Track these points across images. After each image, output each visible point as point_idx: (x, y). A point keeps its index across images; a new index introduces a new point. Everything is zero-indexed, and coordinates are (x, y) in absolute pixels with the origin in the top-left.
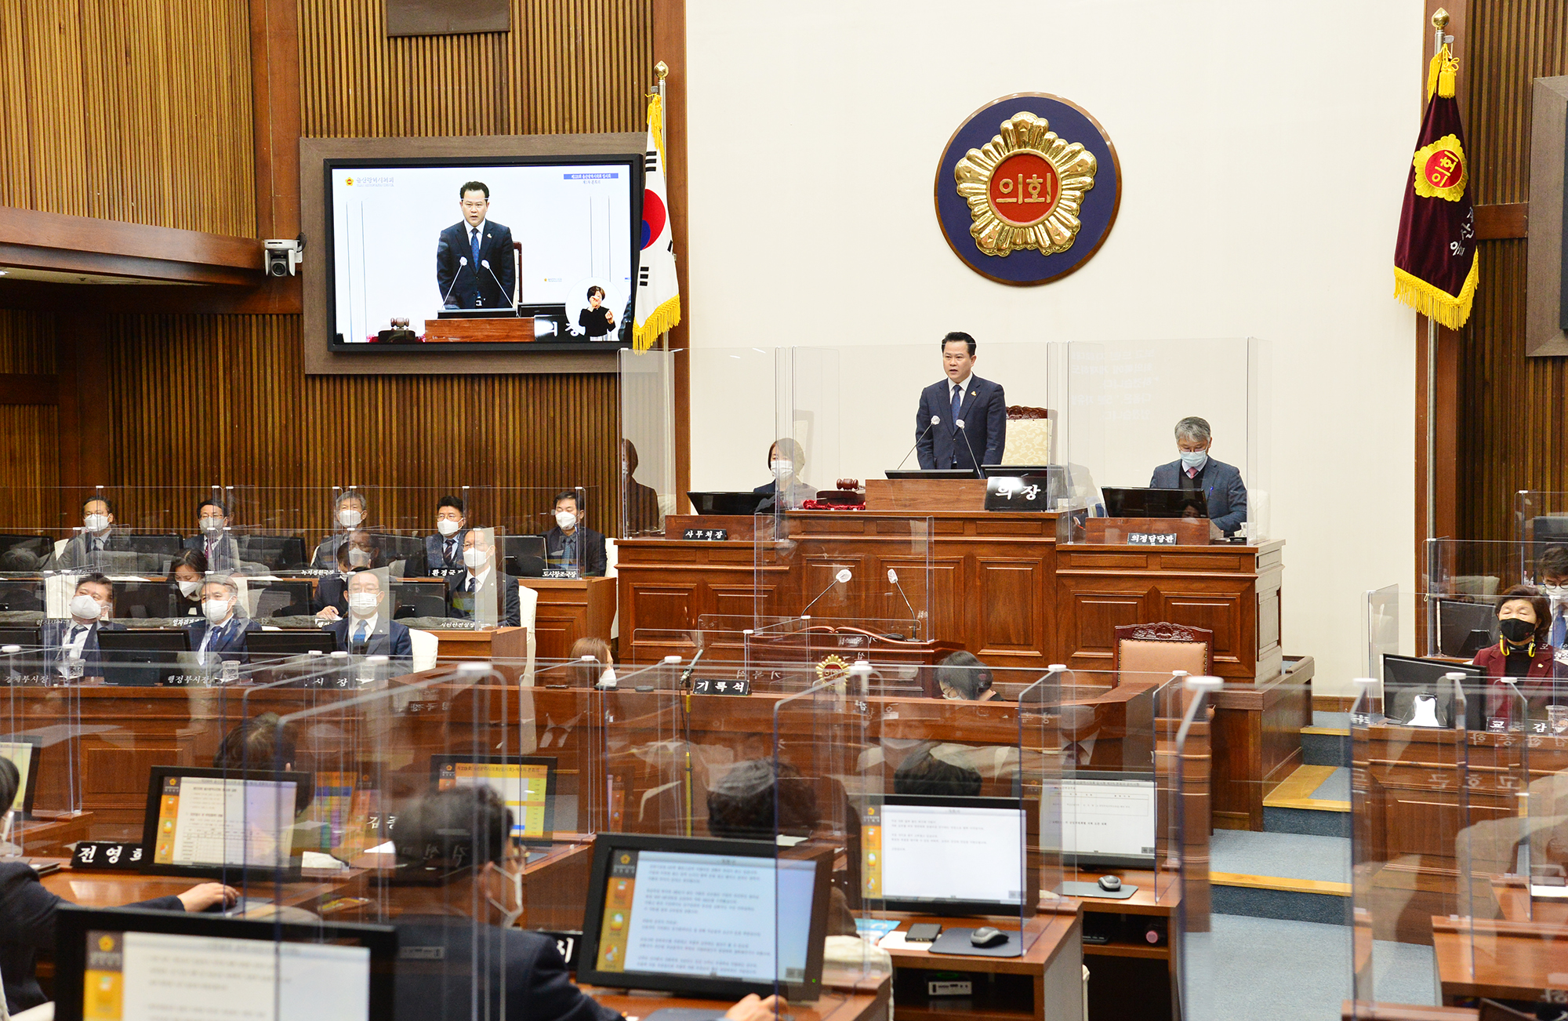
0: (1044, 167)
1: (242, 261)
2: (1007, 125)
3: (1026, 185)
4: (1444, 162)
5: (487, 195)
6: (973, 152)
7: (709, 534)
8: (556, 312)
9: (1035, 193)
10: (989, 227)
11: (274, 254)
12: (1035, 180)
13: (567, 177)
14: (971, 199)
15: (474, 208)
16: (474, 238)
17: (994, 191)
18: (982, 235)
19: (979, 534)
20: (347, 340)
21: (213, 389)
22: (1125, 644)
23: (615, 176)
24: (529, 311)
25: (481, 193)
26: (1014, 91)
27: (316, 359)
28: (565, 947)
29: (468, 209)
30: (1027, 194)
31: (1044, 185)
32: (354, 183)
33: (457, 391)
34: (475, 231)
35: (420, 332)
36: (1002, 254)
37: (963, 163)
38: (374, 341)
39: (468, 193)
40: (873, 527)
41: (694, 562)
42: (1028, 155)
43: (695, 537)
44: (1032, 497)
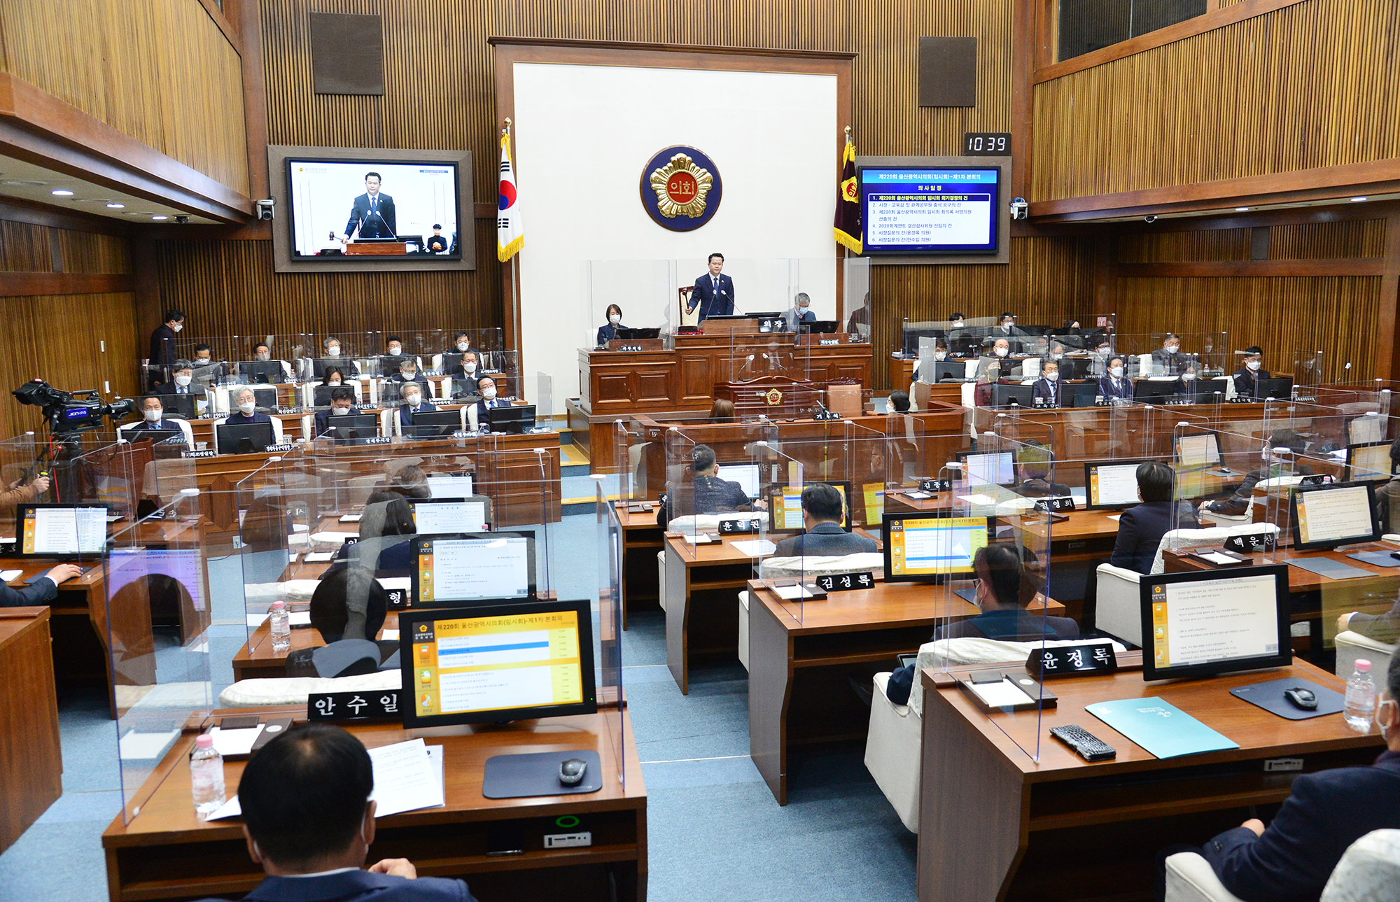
0: (690, 178)
1: (248, 211)
2: (673, 159)
3: (683, 186)
5: (380, 179)
6: (658, 170)
7: (634, 348)
8: (417, 240)
9: (687, 190)
10: (667, 205)
11: (264, 208)
12: (687, 184)
13: (421, 171)
14: (658, 191)
15: (372, 185)
16: (373, 202)
17: (669, 189)
18: (663, 209)
20: (302, 254)
21: (220, 281)
23: (446, 172)
24: (404, 239)
25: (377, 177)
27: (283, 265)
29: (369, 186)
30: (684, 191)
31: (691, 187)
32: (304, 170)
33: (359, 281)
34: (374, 199)
35: (344, 250)
36: (671, 217)
37: (654, 175)
38: (318, 254)
39: (369, 177)
40: (714, 342)
42: (684, 173)
43: (627, 350)
44: (780, 326)
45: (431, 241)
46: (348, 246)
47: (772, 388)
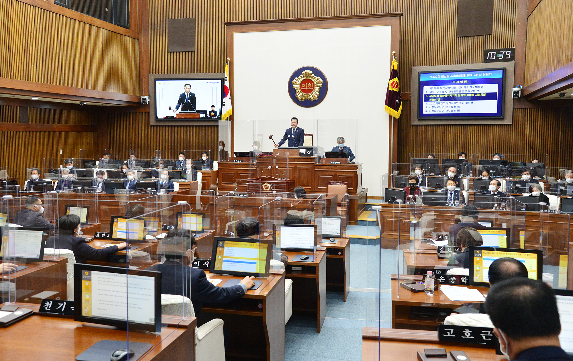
0: (311, 82)
1: (136, 101)
2: (304, 72)
3: (308, 86)
4: (395, 83)
6: (296, 78)
7: (238, 161)
8: (205, 112)
10: (300, 94)
11: (143, 99)
12: (310, 85)
13: (207, 82)
14: (296, 88)
15: (188, 89)
16: (187, 96)
17: (301, 87)
18: (298, 96)
19: (298, 162)
20: (159, 118)
21: (130, 128)
22: (329, 185)
23: (218, 82)
25: (189, 86)
26: (305, 65)
27: (152, 122)
28: (207, 263)
29: (186, 89)
30: (308, 88)
31: (311, 86)
32: (161, 84)
33: (183, 129)
34: (187, 95)
35: (175, 116)
36: (302, 100)
37: (294, 80)
38: (165, 118)
39: (186, 86)
40: (275, 160)
41: (235, 167)
42: (308, 79)
43: (235, 162)
44: (309, 153)
45: (210, 112)
46: (177, 114)
47: (266, 182)
